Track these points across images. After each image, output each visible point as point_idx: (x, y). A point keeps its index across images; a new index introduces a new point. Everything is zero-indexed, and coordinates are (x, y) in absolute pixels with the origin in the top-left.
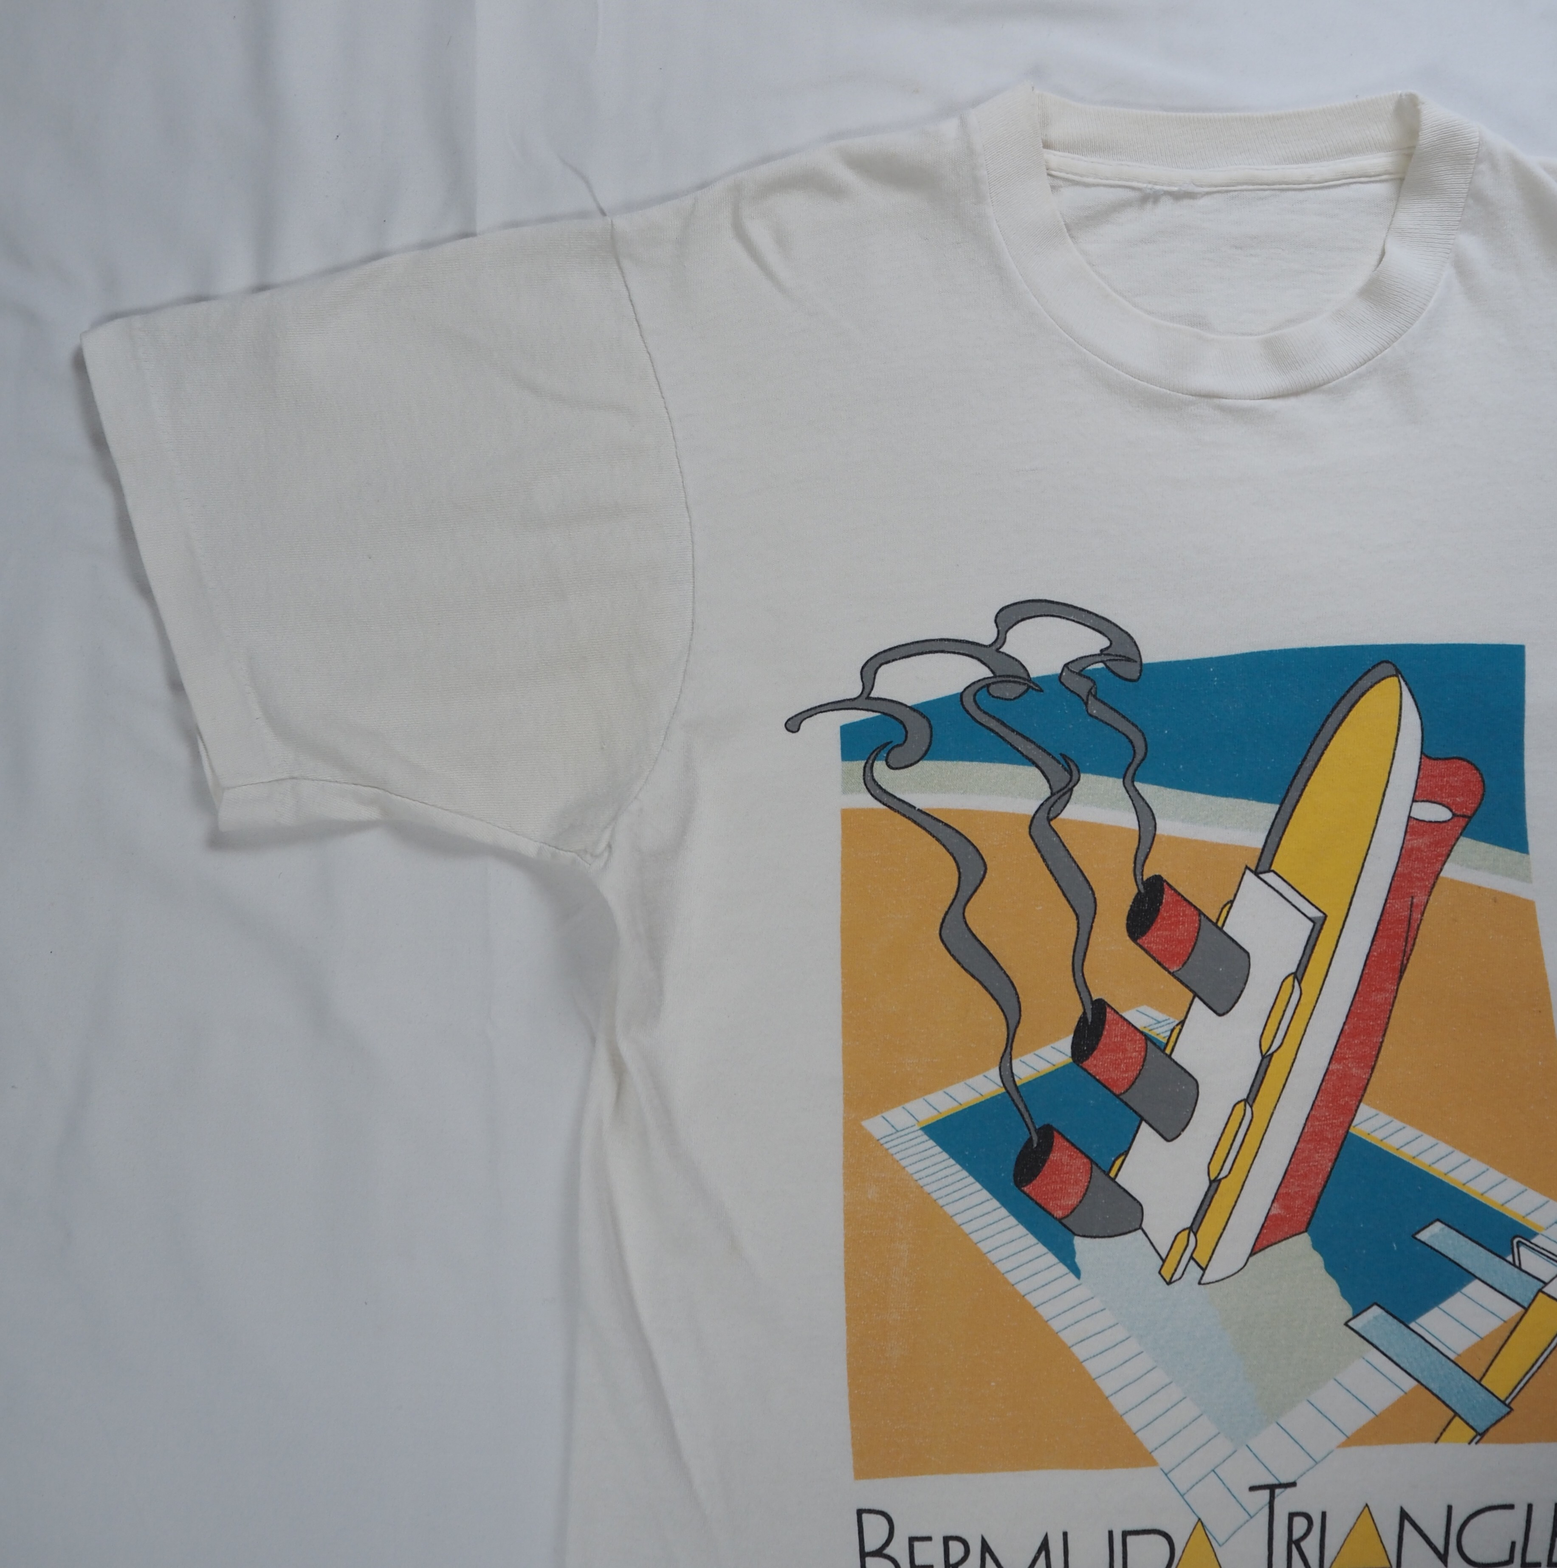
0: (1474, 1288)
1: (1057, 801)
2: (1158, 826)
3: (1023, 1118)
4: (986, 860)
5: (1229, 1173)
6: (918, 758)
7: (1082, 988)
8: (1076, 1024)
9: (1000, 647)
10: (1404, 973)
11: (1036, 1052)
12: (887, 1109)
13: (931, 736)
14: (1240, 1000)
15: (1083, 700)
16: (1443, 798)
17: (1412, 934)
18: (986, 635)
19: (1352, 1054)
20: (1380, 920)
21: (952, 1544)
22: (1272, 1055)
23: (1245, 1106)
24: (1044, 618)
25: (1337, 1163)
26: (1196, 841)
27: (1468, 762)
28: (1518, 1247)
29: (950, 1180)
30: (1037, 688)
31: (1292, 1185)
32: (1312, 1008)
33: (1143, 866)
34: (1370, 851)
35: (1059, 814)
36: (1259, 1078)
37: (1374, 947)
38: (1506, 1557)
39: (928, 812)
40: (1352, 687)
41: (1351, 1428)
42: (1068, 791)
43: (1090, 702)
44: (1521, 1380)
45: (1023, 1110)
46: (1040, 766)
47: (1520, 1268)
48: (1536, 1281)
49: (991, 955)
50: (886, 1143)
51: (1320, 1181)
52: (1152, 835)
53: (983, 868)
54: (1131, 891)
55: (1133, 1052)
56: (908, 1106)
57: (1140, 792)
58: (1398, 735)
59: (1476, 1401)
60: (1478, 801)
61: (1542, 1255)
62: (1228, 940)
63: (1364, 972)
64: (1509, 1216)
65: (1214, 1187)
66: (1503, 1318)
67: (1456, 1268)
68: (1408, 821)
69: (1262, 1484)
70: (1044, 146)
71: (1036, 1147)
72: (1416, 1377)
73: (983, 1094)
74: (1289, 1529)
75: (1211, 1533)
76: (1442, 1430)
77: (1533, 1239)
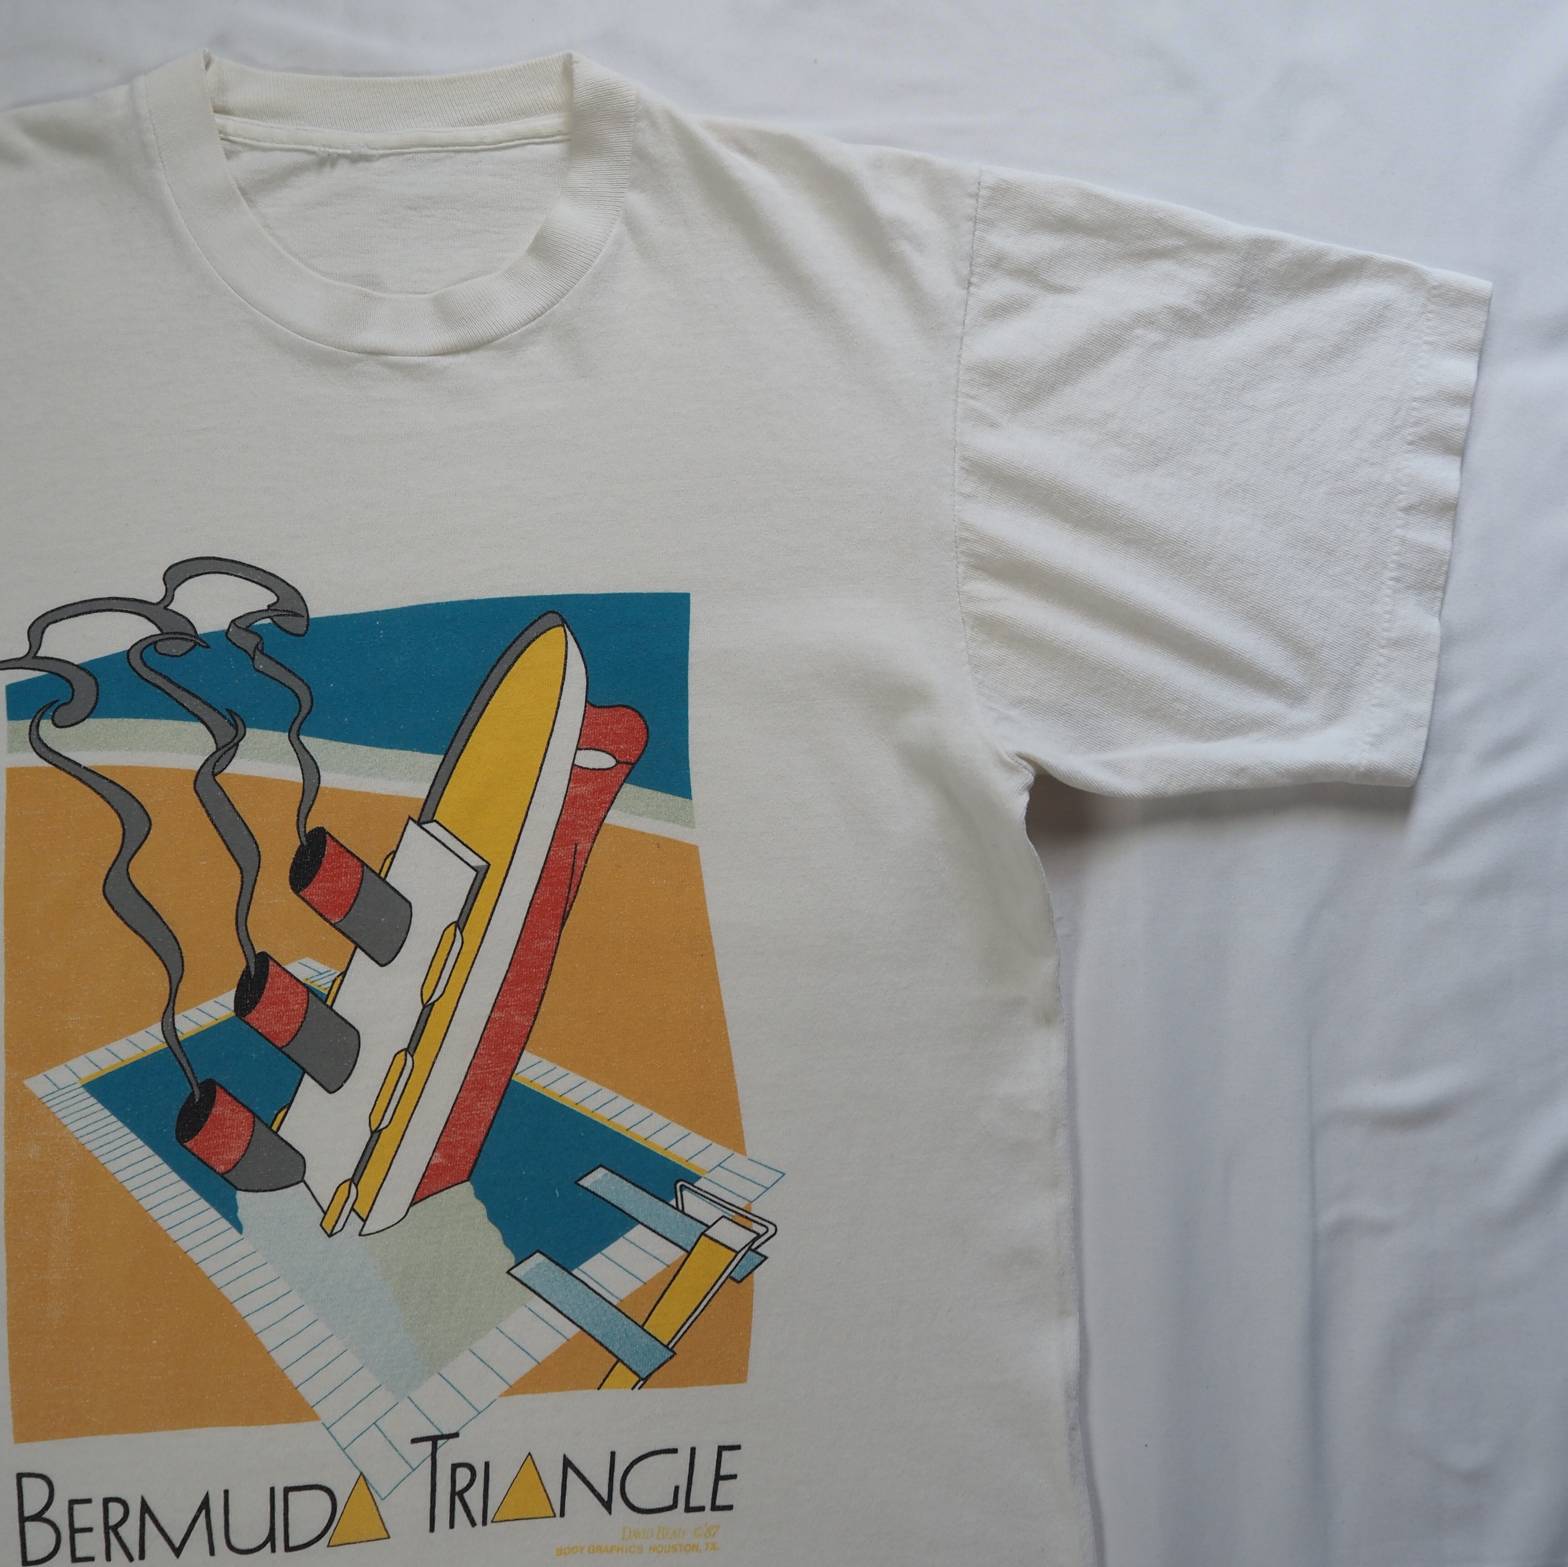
0: (637, 1233)
1: (222, 756)
2: (322, 779)
3: (185, 1073)
4: (150, 816)
5: (390, 1122)
6: (84, 716)
7: (245, 941)
8: (239, 978)
9: (168, 605)
10: (566, 920)
11: (199, 1007)
12: (50, 1067)
13: (98, 694)
14: (402, 950)
15: (250, 655)
16: (606, 745)
17: (575, 881)
18: (154, 592)
19: (514, 1001)
20: (544, 867)
21: (111, 1505)
22: (433, 1004)
23: (406, 1056)
24: (213, 575)
25: (499, 1111)
26: (360, 793)
27: (633, 709)
28: (681, 1191)
29: (111, 1137)
30: (203, 644)
31: (454, 1134)
32: (474, 956)
33: (306, 818)
34: (534, 800)
35: (224, 769)
36: (421, 1027)
37: (537, 895)
38: (669, 1502)
39: (93, 769)
40: (518, 638)
41: (513, 1376)
42: (233, 746)
43: (256, 658)
44: (684, 1324)
45: (185, 1064)
46: (205, 721)
47: (683, 1212)
48: (699, 1224)
49: (154, 910)
50: (48, 1101)
51: (483, 1129)
52: (316, 787)
53: (148, 825)
54: (292, 843)
55: (295, 1005)
56: (69, 1063)
57: (305, 745)
58: (563, 684)
59: (637, 1346)
60: (641, 748)
61: (703, 1198)
62: (390, 891)
63: (527, 920)
64: (672, 1160)
65: (374, 1139)
66: (666, 1262)
67: (619, 1214)
68: (572, 769)
69: (425, 1436)
70: (216, 111)
71: (198, 1102)
72: (579, 1324)
73: (145, 1050)
74: (452, 1481)
75: (374, 1488)
76: (604, 1377)
77: (695, 1182)
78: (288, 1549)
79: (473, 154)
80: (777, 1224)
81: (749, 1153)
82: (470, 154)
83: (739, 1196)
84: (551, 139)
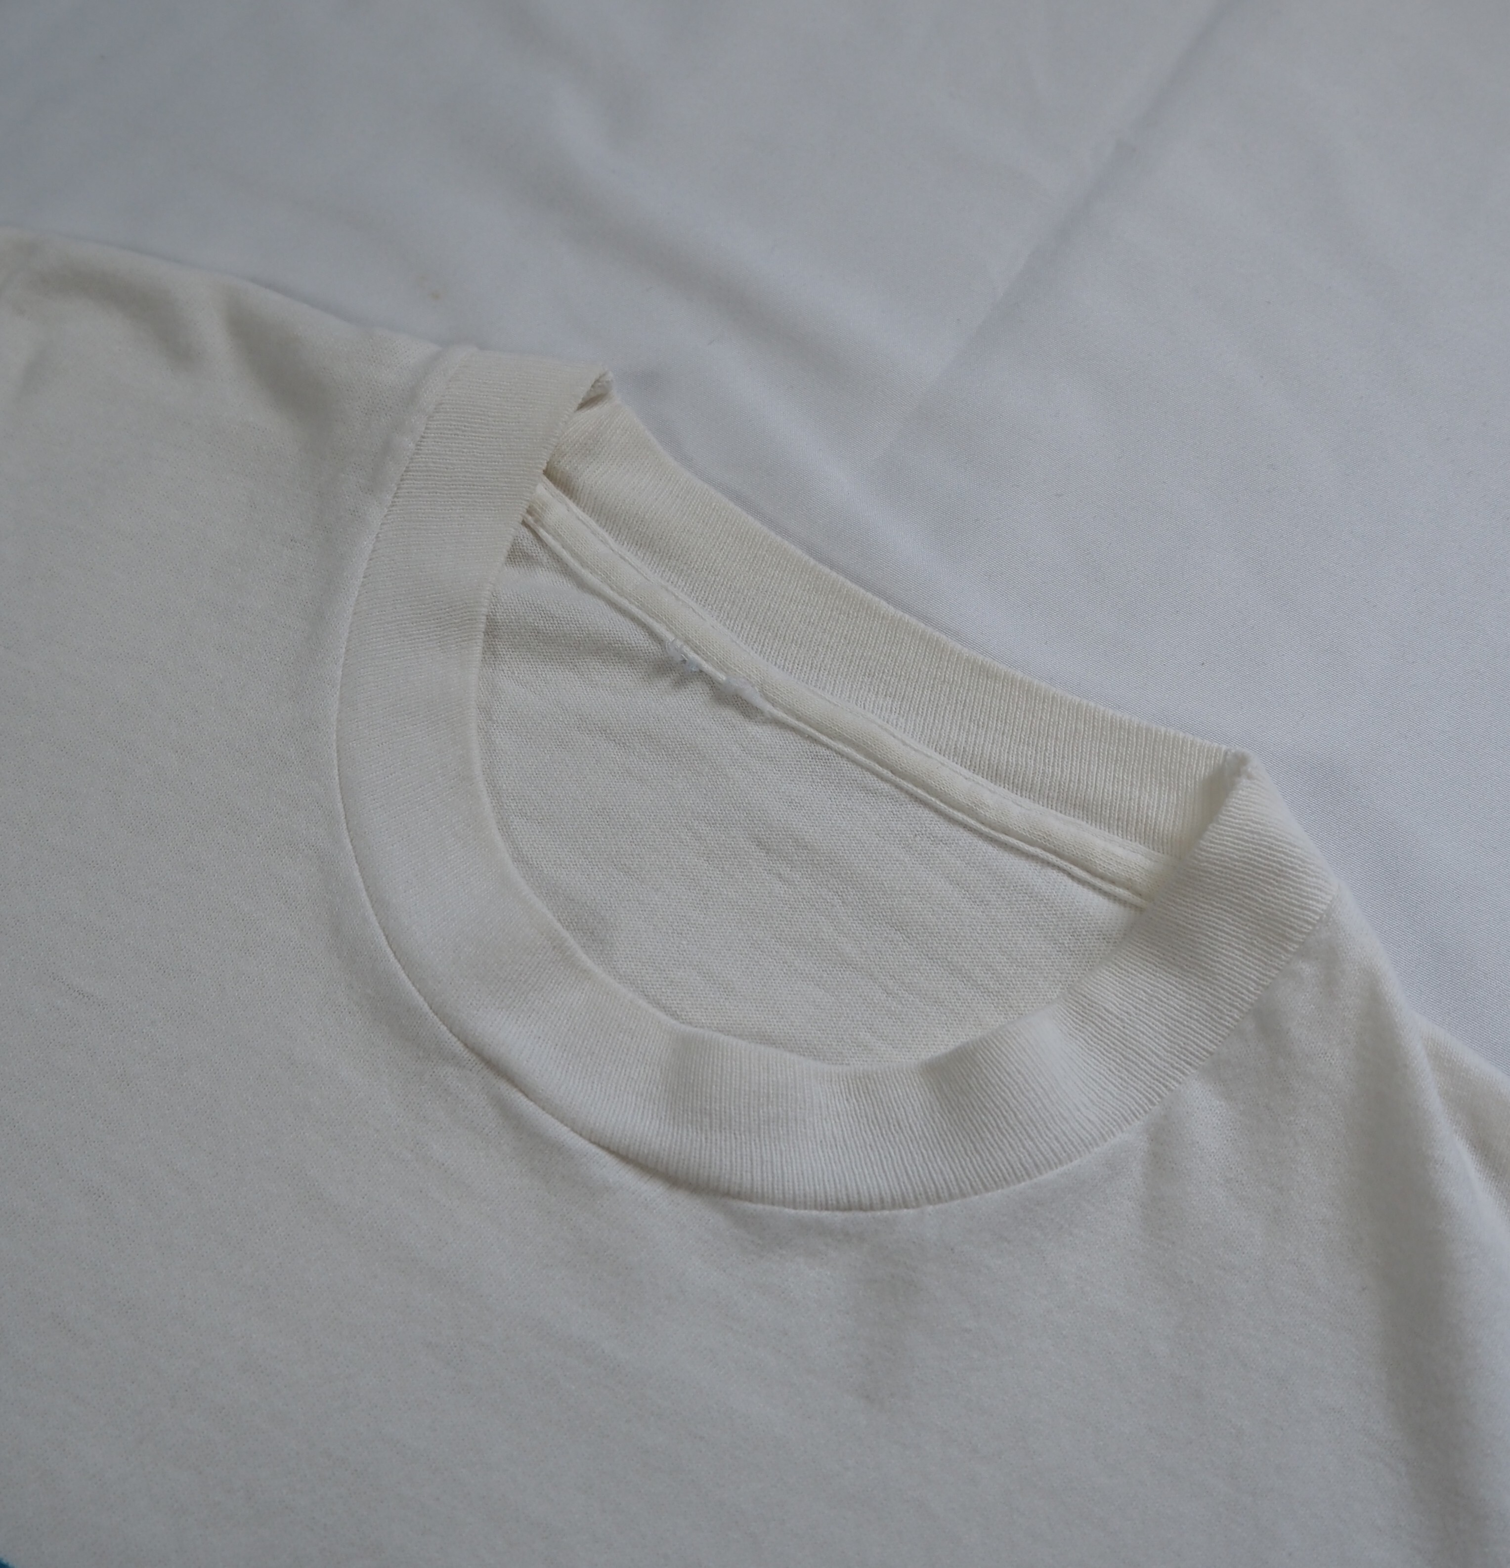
70: (548, 473)
79: (942, 821)
82: (936, 818)
84: (1106, 886)
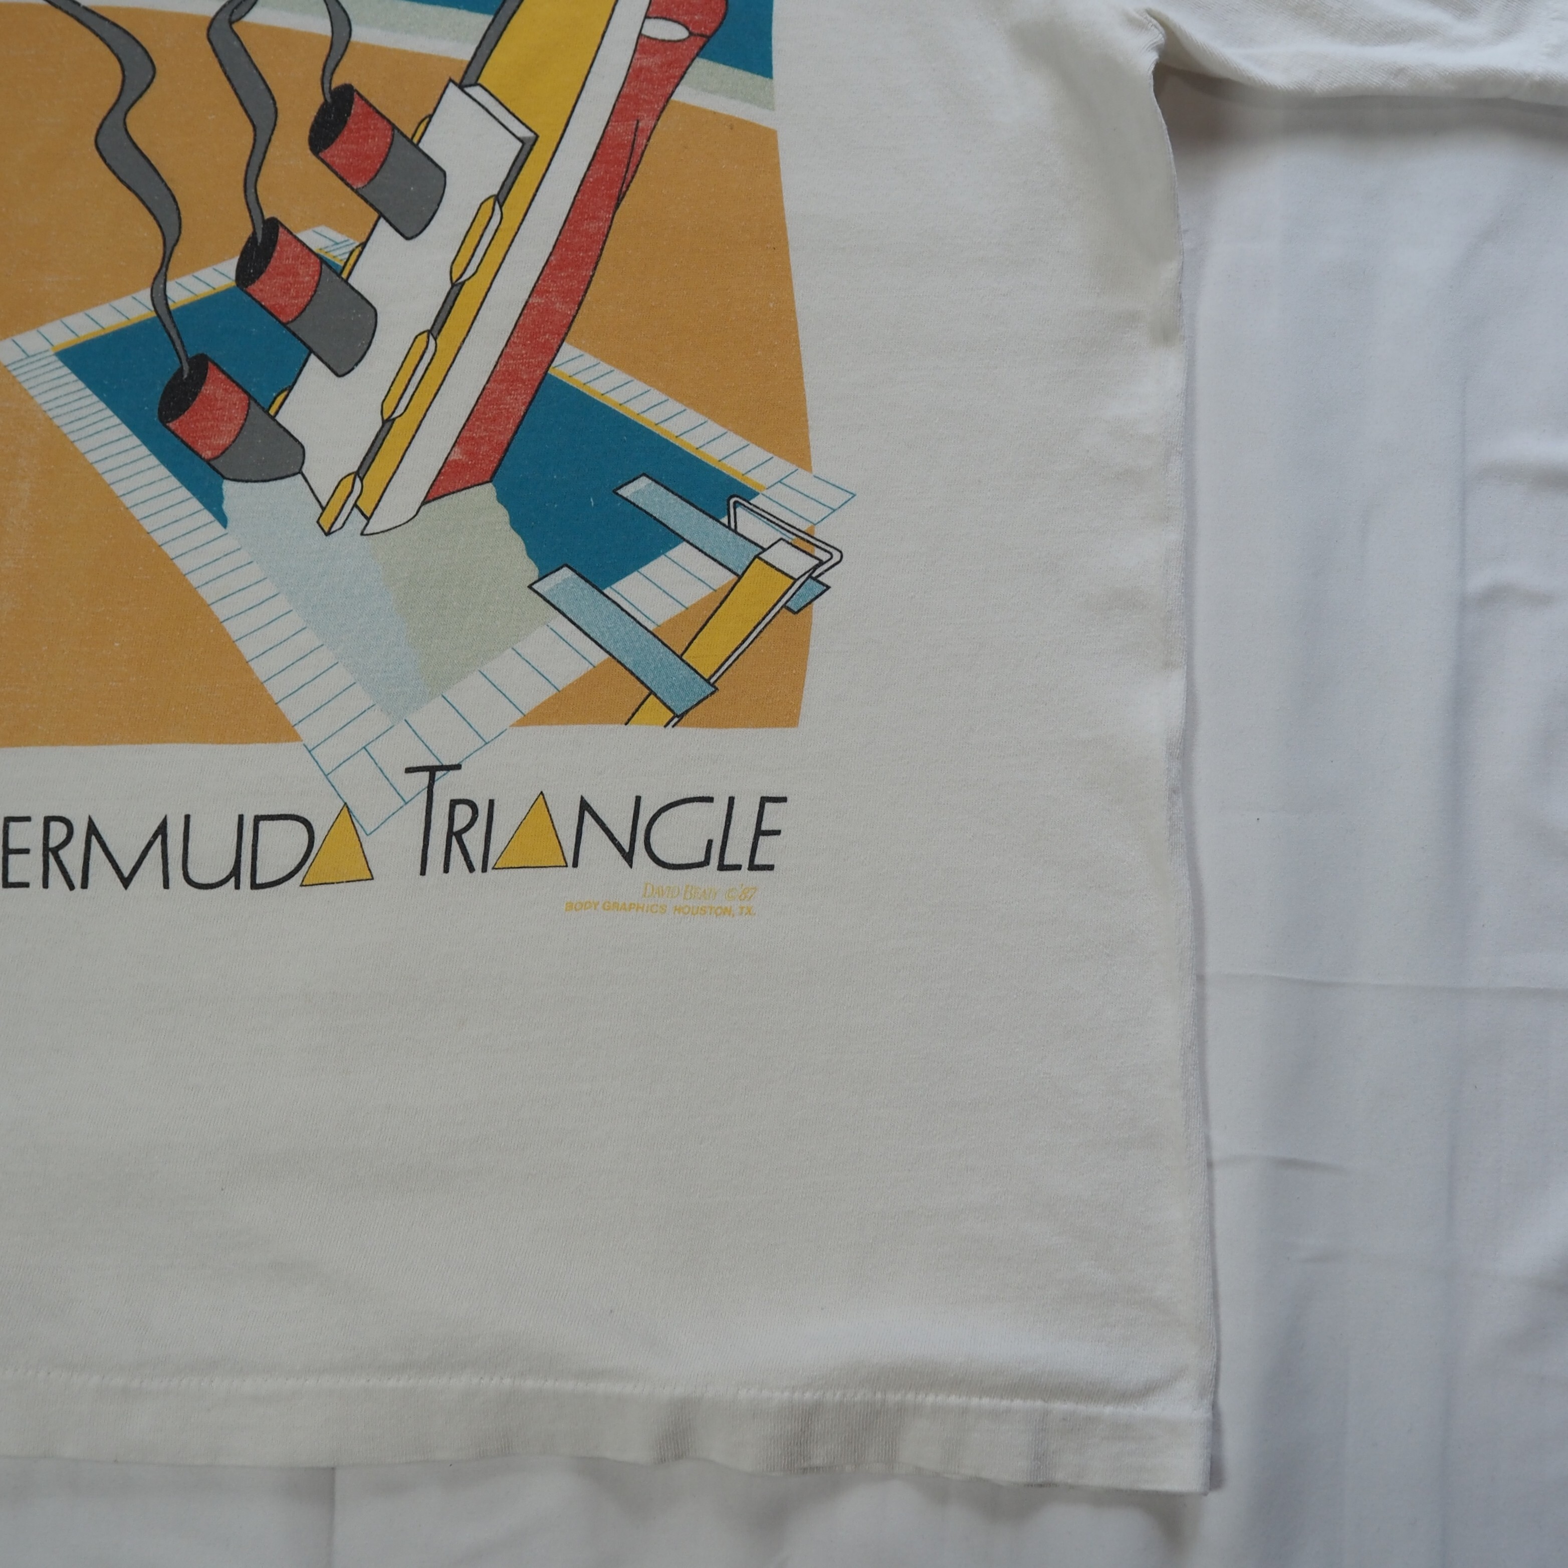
0: (681, 551)
1: (241, 3)
2: (353, 33)
3: (174, 345)
4: (155, 63)
5: (404, 411)
7: (253, 205)
8: (244, 244)
10: (621, 201)
11: (196, 274)
12: (20, 332)
14: (432, 223)
16: (679, 15)
17: (634, 160)
19: (557, 287)
20: (599, 143)
21: (54, 825)
22: (463, 283)
23: (428, 338)
25: (531, 407)
26: (395, 50)
28: (735, 508)
29: (84, 412)
31: (478, 428)
32: (514, 234)
33: (332, 73)
34: (593, 69)
35: (243, 17)
36: (447, 307)
37: (590, 172)
38: (702, 858)
39: (93, 9)
41: (529, 704)
44: (730, 657)
45: (175, 336)
47: (735, 531)
48: (753, 546)
49: (151, 165)
50: (15, 369)
51: (511, 426)
52: (346, 41)
53: (152, 73)
54: (315, 100)
55: (305, 277)
56: (43, 329)
59: (674, 678)
60: (718, 20)
61: (760, 517)
62: (423, 157)
63: (577, 198)
64: (727, 473)
65: (385, 429)
66: (712, 586)
67: (661, 529)
68: (638, 38)
69: (421, 765)
71: (186, 379)
72: (608, 649)
73: (130, 318)
74: (449, 819)
75: (358, 822)
76: (634, 710)
77: (751, 499)
78: (254, 886)
80: (843, 551)
81: (814, 473)
83: (801, 517)
